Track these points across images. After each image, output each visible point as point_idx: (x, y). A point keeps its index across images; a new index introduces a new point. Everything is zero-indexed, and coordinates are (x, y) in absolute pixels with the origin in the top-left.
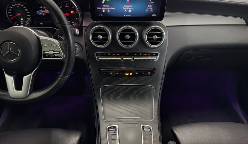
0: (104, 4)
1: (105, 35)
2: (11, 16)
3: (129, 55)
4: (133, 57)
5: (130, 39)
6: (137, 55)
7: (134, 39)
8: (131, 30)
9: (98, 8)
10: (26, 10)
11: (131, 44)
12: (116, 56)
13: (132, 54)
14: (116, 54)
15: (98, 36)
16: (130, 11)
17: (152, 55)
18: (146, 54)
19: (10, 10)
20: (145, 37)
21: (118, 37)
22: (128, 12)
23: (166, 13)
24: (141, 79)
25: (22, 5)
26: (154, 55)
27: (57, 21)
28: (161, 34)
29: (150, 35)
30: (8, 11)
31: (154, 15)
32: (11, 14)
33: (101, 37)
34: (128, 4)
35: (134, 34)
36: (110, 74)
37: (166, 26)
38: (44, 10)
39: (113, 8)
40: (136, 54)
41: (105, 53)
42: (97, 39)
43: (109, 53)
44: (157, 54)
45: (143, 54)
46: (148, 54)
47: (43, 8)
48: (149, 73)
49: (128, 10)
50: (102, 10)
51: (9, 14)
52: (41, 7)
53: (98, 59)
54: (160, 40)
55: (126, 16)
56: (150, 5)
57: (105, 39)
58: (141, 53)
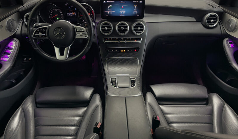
0: (109, 9)
1: (109, 27)
2: (51, 16)
3: (123, 39)
4: (126, 40)
5: (124, 30)
7: (126, 30)
8: (124, 24)
9: (105, 11)
10: (61, 13)
11: (124, 32)
12: (116, 40)
13: (125, 39)
14: (116, 39)
15: (105, 28)
16: (124, 13)
17: (137, 39)
19: (51, 13)
20: (133, 29)
21: (117, 28)
22: (122, 14)
23: (145, 15)
24: (131, 54)
27: (85, 17)
28: (142, 27)
29: (136, 27)
30: (50, 13)
31: (138, 15)
32: (51, 15)
33: (107, 28)
34: (123, 9)
35: (126, 27)
36: (112, 51)
37: (146, 23)
38: (71, 13)
39: (114, 11)
40: (127, 39)
41: (109, 38)
42: (105, 30)
43: (111, 38)
44: (140, 39)
45: (132, 39)
46: (134, 39)
47: (71, 11)
48: (135, 50)
49: (123, 12)
50: (107, 12)
51: (50, 15)
52: (70, 11)
53: (105, 42)
54: (142, 30)
55: (122, 16)
56: (135, 9)
57: (109, 30)
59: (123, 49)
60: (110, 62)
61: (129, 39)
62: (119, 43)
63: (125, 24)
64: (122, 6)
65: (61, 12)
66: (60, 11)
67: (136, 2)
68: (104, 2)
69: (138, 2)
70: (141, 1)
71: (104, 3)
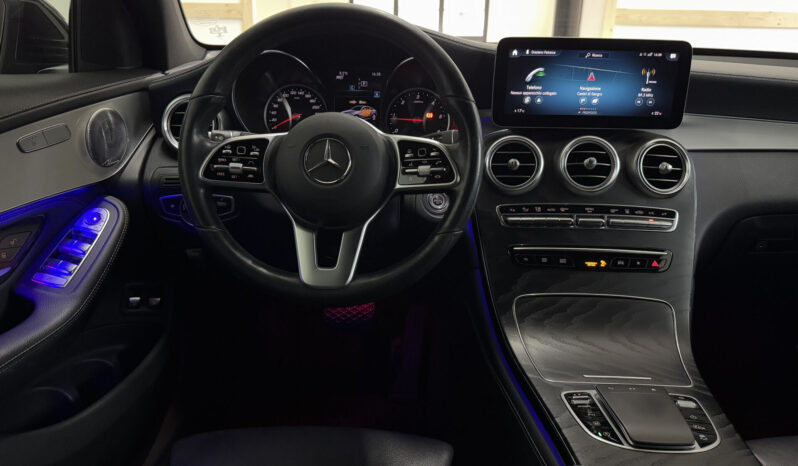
0: (531, 83)
1: (529, 158)
2: (274, 120)
3: (593, 212)
4: (606, 216)
5: (599, 170)
6: (616, 213)
7: (607, 171)
9: (513, 93)
10: (315, 107)
11: (598, 182)
12: (558, 212)
13: (601, 211)
14: (558, 208)
15: (507, 161)
16: (595, 101)
17: (658, 214)
18: (641, 212)
19: (275, 106)
20: (639, 167)
21: (563, 162)
22: (589, 105)
25: (307, 96)
26: (664, 216)
28: (680, 162)
29: (652, 160)
30: (271, 108)
31: (657, 113)
32: (275, 116)
33: (518, 164)
34: (591, 84)
35: (607, 158)
36: (540, 262)
38: (359, 109)
39: (551, 94)
40: (613, 211)
41: (526, 207)
42: (508, 170)
43: (538, 206)
44: (671, 215)
45: (633, 211)
46: (646, 213)
47: (358, 103)
48: (655, 264)
49: (590, 98)
50: (523, 97)
51: (270, 116)
52: (354, 102)
53: (506, 221)
54: (678, 175)
55: (585, 113)
56: (647, 86)
57: (529, 169)
58: (627, 208)
59: (596, 257)
60: (533, 316)
61: (621, 211)
62: (574, 230)
63: (600, 147)
64: (589, 71)
65: (316, 104)
66: (312, 101)
67: (650, 55)
68: (515, 52)
69: (660, 55)
70: (673, 52)
71: (515, 58)
